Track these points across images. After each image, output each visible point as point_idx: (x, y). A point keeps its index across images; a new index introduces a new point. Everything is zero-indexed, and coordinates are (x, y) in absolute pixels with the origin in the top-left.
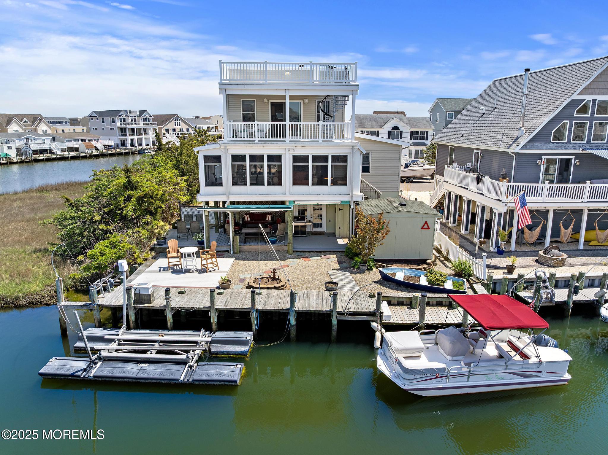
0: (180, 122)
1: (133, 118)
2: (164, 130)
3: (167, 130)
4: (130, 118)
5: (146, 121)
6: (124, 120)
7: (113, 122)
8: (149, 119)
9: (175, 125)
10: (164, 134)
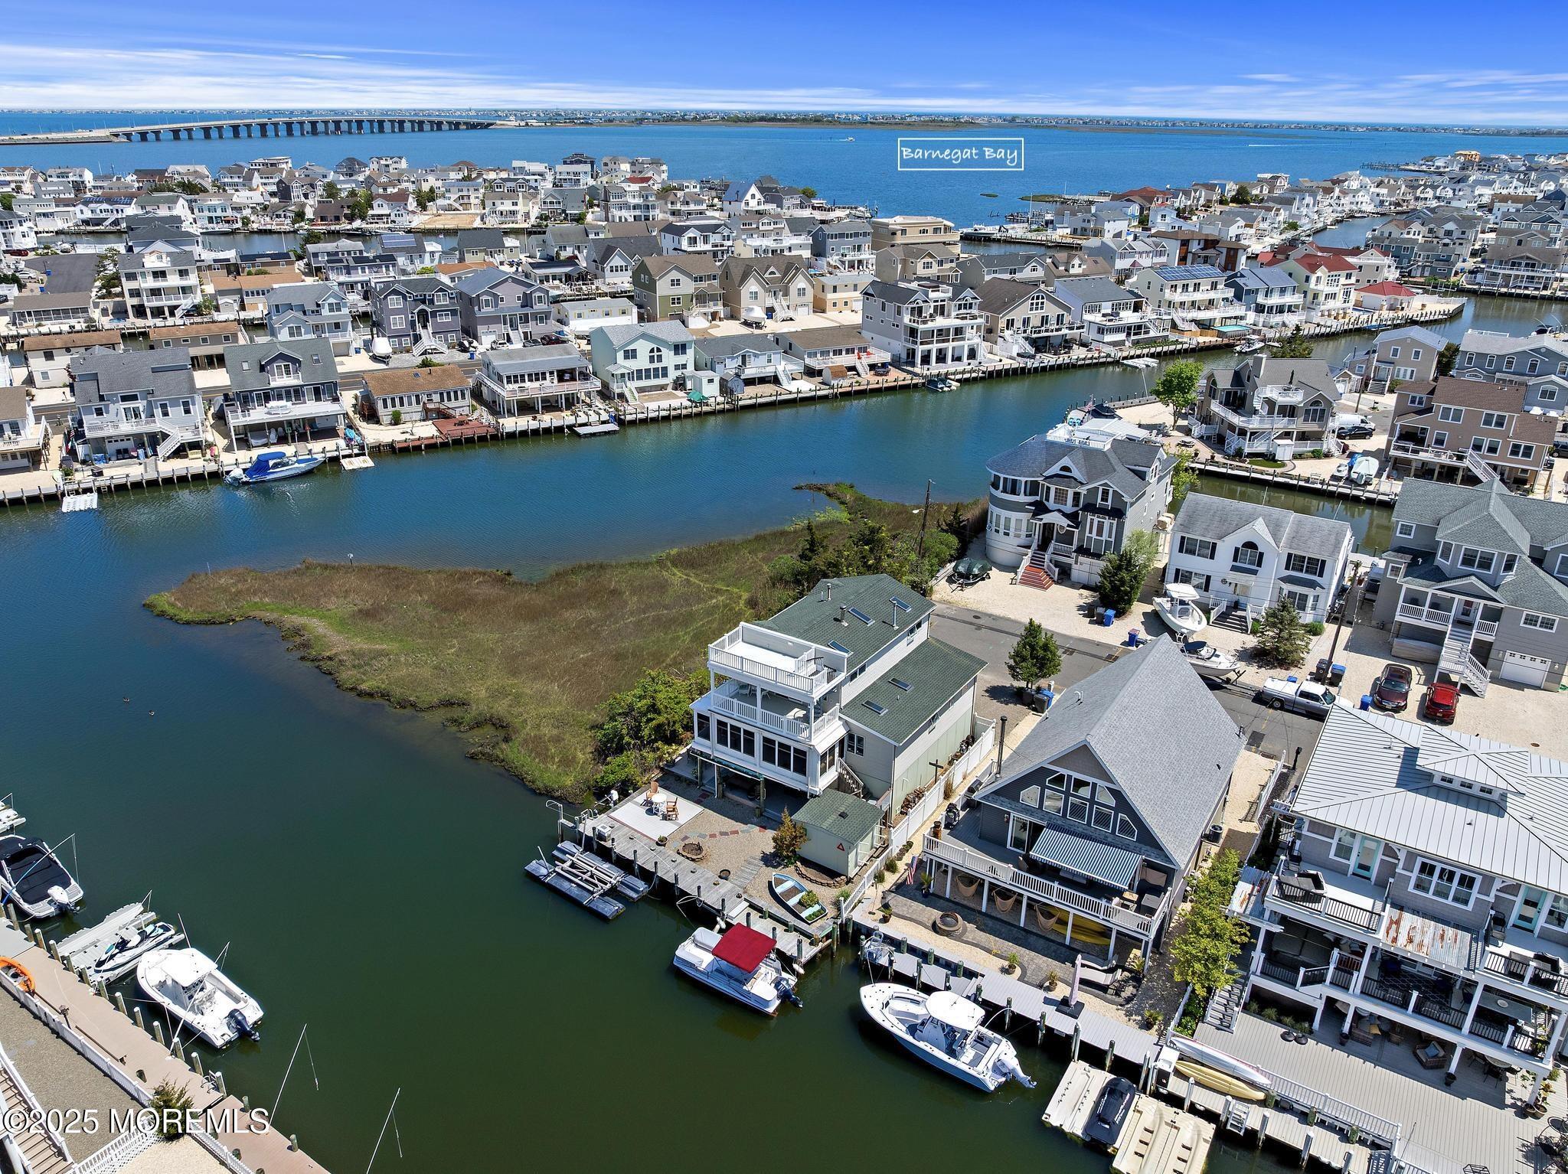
0: (1042, 303)
1: (939, 303)
2: (1002, 324)
3: (1010, 324)
4: (933, 305)
5: (965, 308)
6: (920, 310)
7: (899, 313)
8: (971, 304)
9: (1031, 309)
10: (1002, 331)
